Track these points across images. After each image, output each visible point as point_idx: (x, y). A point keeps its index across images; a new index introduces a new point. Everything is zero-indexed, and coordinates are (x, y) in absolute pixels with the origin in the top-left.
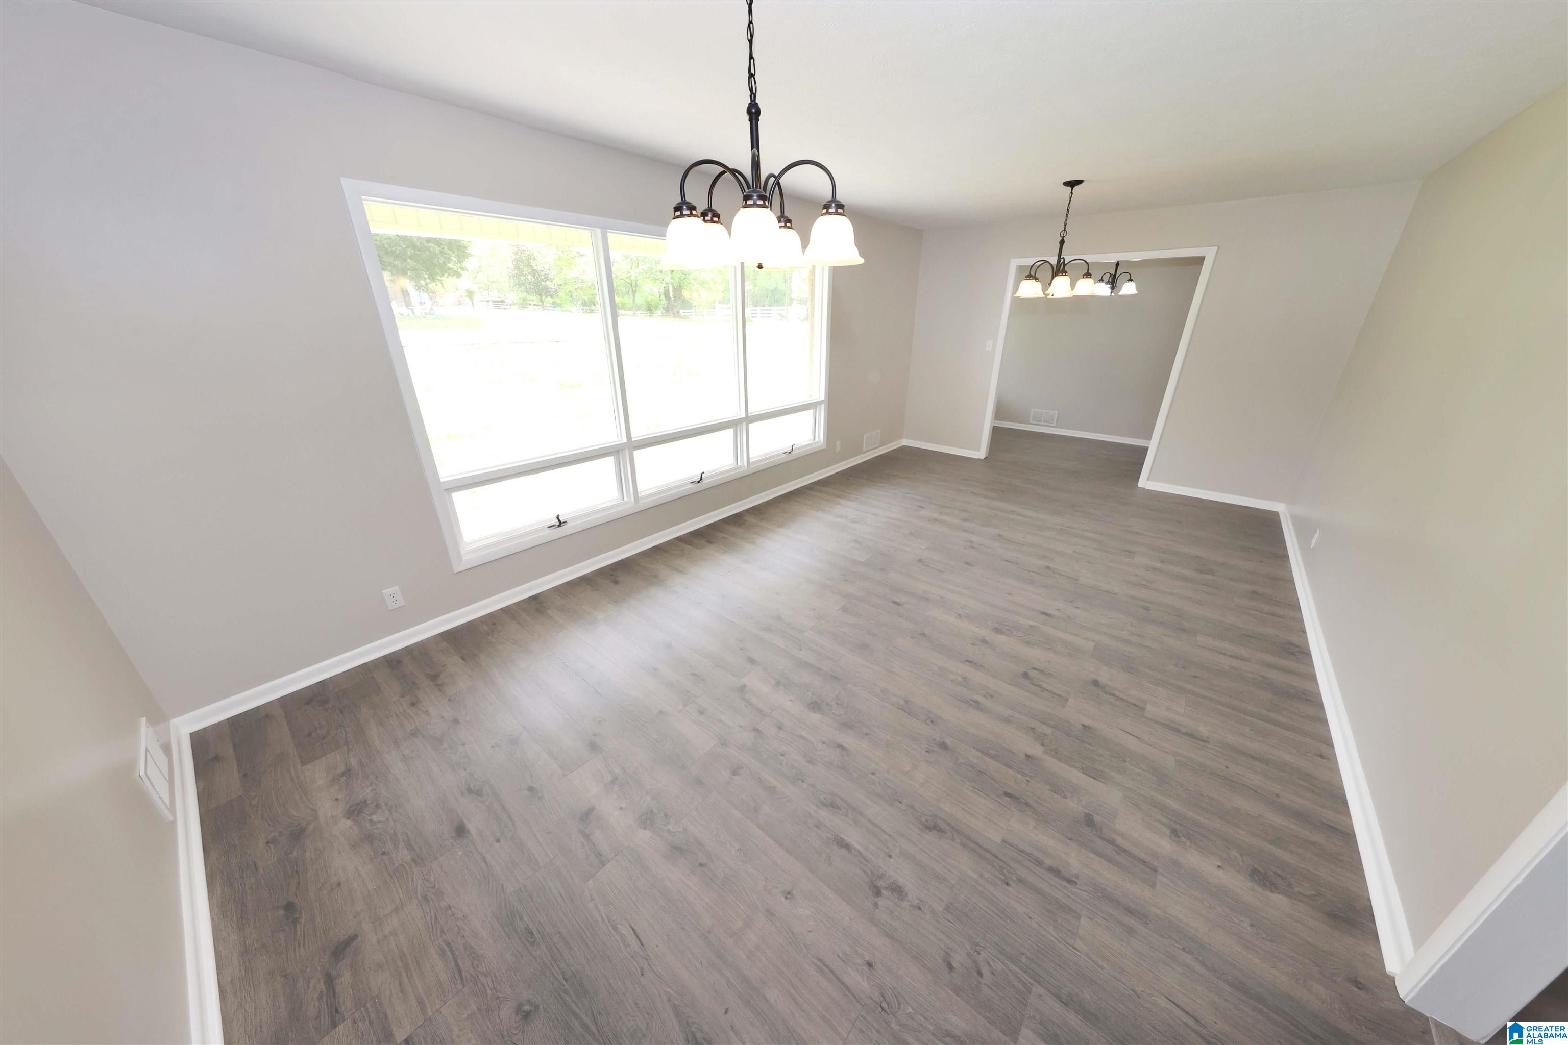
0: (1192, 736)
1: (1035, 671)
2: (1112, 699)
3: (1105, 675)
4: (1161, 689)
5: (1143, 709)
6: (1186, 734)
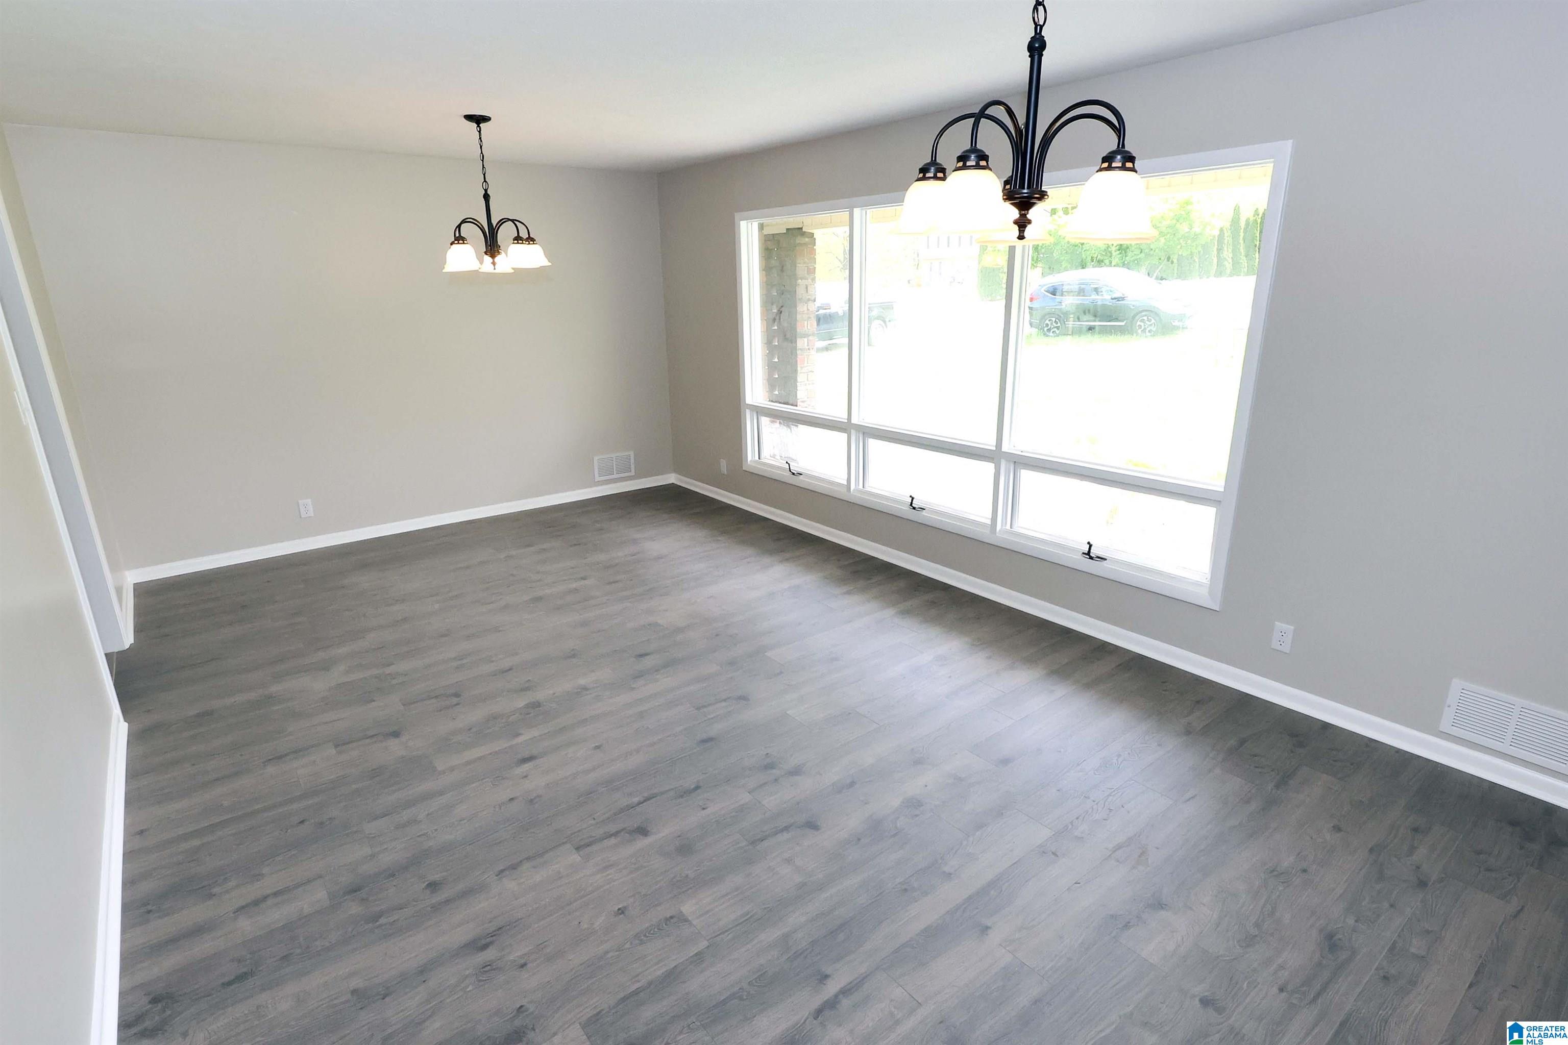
0: (280, 757)
1: (455, 703)
2: (370, 733)
3: (396, 748)
4: (332, 777)
5: (336, 746)
6: (286, 755)
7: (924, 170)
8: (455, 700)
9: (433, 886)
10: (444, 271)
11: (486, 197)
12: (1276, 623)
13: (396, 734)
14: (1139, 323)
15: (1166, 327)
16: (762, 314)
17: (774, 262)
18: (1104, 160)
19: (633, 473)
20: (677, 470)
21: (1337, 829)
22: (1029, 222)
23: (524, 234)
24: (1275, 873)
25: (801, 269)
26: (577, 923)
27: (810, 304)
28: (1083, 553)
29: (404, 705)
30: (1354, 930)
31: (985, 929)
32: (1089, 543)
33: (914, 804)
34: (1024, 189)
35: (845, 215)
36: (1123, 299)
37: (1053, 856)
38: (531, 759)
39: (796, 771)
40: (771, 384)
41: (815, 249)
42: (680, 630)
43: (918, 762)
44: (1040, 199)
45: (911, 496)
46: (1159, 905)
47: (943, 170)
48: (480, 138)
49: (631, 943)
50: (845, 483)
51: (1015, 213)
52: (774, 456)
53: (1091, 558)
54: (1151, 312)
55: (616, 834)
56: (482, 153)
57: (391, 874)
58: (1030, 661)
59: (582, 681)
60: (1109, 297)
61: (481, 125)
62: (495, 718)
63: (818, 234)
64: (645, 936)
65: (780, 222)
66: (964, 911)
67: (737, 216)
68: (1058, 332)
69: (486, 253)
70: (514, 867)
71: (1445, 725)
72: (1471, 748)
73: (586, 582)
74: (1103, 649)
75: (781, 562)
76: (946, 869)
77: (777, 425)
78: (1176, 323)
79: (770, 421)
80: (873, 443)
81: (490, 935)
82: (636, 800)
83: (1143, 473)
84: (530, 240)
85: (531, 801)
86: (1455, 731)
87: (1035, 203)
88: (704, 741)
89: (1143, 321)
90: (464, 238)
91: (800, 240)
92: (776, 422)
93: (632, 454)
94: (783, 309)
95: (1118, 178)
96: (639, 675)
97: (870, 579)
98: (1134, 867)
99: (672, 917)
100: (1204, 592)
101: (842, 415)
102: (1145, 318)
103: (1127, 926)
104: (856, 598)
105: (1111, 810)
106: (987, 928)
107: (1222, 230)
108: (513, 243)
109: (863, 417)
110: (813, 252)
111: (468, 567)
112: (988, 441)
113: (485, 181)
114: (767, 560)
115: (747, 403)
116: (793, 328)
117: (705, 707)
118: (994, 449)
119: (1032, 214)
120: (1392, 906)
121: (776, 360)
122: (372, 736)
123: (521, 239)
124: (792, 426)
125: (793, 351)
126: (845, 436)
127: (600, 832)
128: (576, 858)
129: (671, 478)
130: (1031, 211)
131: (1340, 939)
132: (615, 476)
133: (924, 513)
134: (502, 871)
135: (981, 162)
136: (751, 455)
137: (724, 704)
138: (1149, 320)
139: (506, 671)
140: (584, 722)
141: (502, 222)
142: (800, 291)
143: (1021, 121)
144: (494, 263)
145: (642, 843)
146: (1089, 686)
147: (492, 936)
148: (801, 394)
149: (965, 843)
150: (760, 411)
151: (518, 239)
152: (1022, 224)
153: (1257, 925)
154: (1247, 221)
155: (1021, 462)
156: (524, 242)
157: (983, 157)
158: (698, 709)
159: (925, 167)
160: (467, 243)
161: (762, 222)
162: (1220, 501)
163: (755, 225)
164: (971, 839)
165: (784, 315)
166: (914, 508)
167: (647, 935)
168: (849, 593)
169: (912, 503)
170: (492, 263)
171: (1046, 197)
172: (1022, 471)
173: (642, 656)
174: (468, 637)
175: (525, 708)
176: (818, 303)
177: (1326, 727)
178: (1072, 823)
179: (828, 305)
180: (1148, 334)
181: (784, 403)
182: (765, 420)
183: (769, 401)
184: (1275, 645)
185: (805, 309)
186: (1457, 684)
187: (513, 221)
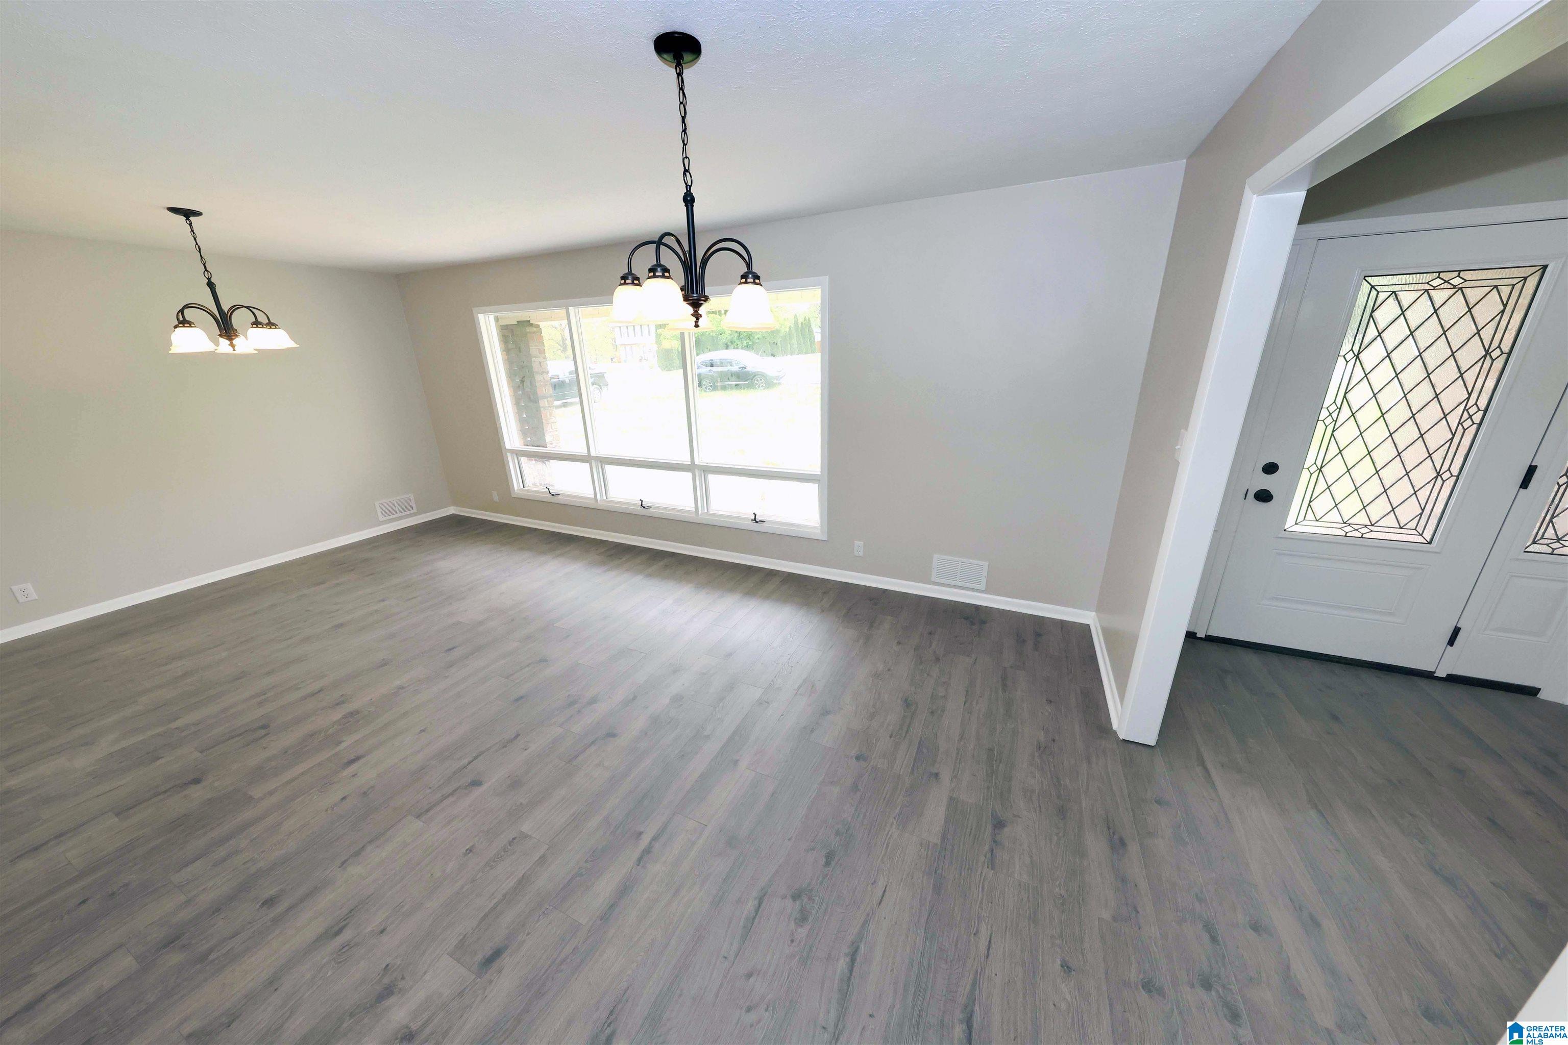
1: (264, 734)
3: (198, 794)
7: (624, 278)
8: (263, 732)
9: (270, 902)
10: (170, 352)
11: (211, 285)
12: (856, 542)
13: (197, 781)
14: (755, 382)
15: (770, 383)
16: (508, 383)
17: (510, 346)
18: (742, 277)
19: (415, 510)
20: (455, 503)
21: (899, 643)
22: (701, 316)
23: (262, 318)
24: (877, 675)
25: (533, 350)
26: (430, 875)
27: (545, 375)
28: (752, 520)
29: (201, 752)
30: (916, 694)
31: (736, 762)
32: (754, 514)
33: (677, 699)
34: (694, 294)
35: (562, 312)
36: (745, 368)
37: (766, 704)
38: (357, 759)
39: (593, 701)
40: (524, 433)
41: (542, 337)
42: (481, 623)
43: (675, 671)
44: (705, 301)
45: (640, 500)
46: (826, 712)
47: (638, 279)
48: (192, 231)
49: (483, 872)
50: (593, 497)
51: (690, 310)
52: (535, 485)
53: (757, 522)
54: (763, 375)
55: (452, 794)
56: (197, 244)
57: (216, 909)
58: (732, 590)
59: (398, 683)
60: (738, 367)
61: (190, 219)
62: (312, 735)
63: (542, 325)
64: (494, 861)
65: (513, 316)
66: (722, 755)
67: (475, 310)
68: (711, 389)
69: (221, 336)
70: (357, 854)
71: (933, 579)
72: (951, 588)
73: (386, 603)
74: (771, 574)
75: (554, 558)
76: (706, 733)
77: (534, 462)
78: (775, 381)
79: (528, 460)
80: (608, 468)
81: (343, 919)
82: (466, 761)
83: (772, 468)
84: (271, 324)
85: (365, 793)
86: (938, 580)
87: (702, 304)
88: (517, 700)
89: (757, 381)
90: (191, 322)
91: (528, 329)
92: (533, 460)
93: (412, 496)
94: (525, 379)
95: (750, 288)
96: (451, 665)
97: (621, 559)
98: (810, 695)
99: (514, 839)
100: (819, 531)
101: (584, 451)
102: (759, 379)
103: (812, 731)
104: (613, 573)
105: (792, 667)
106: (737, 761)
107: (790, 328)
108: (252, 327)
109: (600, 449)
110: (541, 338)
111: (256, 613)
112: (685, 459)
113: (206, 270)
114: (543, 559)
115: (507, 448)
116: (535, 393)
117: (512, 675)
118: (690, 463)
119: (702, 310)
120: (928, 675)
121: (525, 416)
122: (165, 792)
123: (260, 323)
124: (546, 462)
125: (538, 410)
126: (588, 465)
127: (438, 795)
128: (419, 824)
129: (451, 510)
130: (701, 309)
131: (910, 700)
132: (399, 515)
133: (651, 510)
134: (344, 863)
135: (665, 274)
136: (516, 486)
137: (527, 669)
138: (761, 380)
139: (317, 693)
140: (405, 714)
141: (234, 308)
142: (535, 366)
143: (687, 248)
144: (232, 346)
145: (477, 792)
146: (767, 597)
147: (345, 920)
148: (548, 438)
149: (714, 713)
150: (518, 453)
151: (256, 323)
152: (697, 316)
153: (874, 706)
154: (802, 323)
155: (707, 470)
156: (265, 326)
157: (666, 270)
158: (507, 677)
159: (625, 276)
160: (195, 327)
161: (496, 315)
162: (819, 480)
163: (492, 317)
164: (717, 709)
165: (527, 384)
166: (644, 507)
167: (496, 860)
168: (609, 570)
169: (642, 504)
170: (229, 345)
171: (709, 300)
172: (709, 475)
173: (450, 650)
174: (268, 673)
175: (343, 718)
176: (550, 374)
177: (885, 591)
178: (773, 681)
179: (558, 376)
180: (762, 388)
181: (538, 446)
182: (523, 460)
183: (525, 445)
184: (856, 553)
185: (542, 378)
186: (936, 556)
187: (248, 308)
